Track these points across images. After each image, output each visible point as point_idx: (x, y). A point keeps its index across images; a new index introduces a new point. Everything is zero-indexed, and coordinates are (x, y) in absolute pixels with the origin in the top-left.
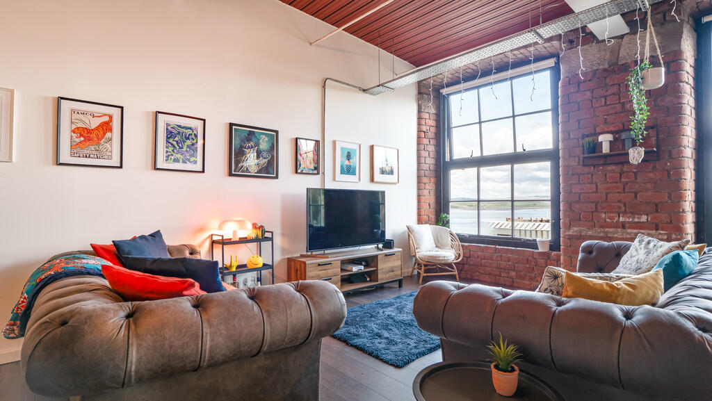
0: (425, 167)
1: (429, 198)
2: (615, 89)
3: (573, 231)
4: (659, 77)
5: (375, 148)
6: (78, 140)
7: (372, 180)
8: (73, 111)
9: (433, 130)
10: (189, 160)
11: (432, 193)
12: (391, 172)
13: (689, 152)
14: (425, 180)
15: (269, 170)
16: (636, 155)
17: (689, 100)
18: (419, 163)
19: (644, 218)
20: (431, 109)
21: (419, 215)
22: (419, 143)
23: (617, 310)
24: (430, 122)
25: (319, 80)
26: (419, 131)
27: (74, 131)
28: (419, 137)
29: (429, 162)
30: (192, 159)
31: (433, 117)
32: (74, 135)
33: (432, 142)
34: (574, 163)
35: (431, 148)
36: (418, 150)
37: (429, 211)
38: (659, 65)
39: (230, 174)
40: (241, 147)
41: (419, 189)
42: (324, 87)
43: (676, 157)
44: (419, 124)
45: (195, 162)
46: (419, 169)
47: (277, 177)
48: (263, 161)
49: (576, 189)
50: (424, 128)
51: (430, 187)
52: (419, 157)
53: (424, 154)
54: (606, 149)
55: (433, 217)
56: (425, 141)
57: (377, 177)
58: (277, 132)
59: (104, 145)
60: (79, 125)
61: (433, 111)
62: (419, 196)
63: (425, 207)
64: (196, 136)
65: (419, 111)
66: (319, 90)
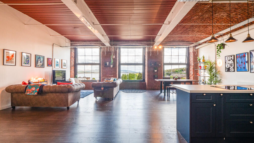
0: (72, 64)
1: (73, 72)
2: (109, 55)
3: (103, 78)
4: (114, 57)
5: (63, 60)
6: (7, 59)
7: (62, 68)
8: (7, 52)
9: (74, 56)
10: (28, 63)
11: (74, 71)
12: (65, 66)
13: (118, 66)
14: (72, 68)
15: (43, 66)
16: (112, 66)
17: (118, 59)
18: (71, 64)
19: (112, 75)
20: (73, 51)
21: (71, 76)
22: (71, 59)
23: (110, 82)
24: (73, 54)
25: (52, 44)
26: (71, 56)
27: (7, 57)
28: (71, 57)
29: (73, 63)
30: (29, 63)
31: (74, 53)
32: (7, 58)
33: (74, 59)
34: (103, 66)
35: (73, 60)
36: (71, 61)
37: (73, 75)
38: (114, 55)
39: (35, 67)
40: (38, 60)
41: (71, 70)
42: (53, 46)
43: (116, 67)
44: (71, 54)
45: (29, 64)
46: (71, 65)
47: (44, 67)
48: (41, 64)
49: (103, 71)
50: (72, 55)
51: (73, 69)
52: (71, 62)
53: (72, 61)
54: (108, 65)
55: (74, 76)
56: (72, 58)
57: (63, 67)
58: (44, 57)
59: (12, 60)
60: (8, 56)
61: (74, 51)
62: (71, 71)
63: (72, 74)
64: (29, 58)
65: (71, 51)
66: (52, 46)
